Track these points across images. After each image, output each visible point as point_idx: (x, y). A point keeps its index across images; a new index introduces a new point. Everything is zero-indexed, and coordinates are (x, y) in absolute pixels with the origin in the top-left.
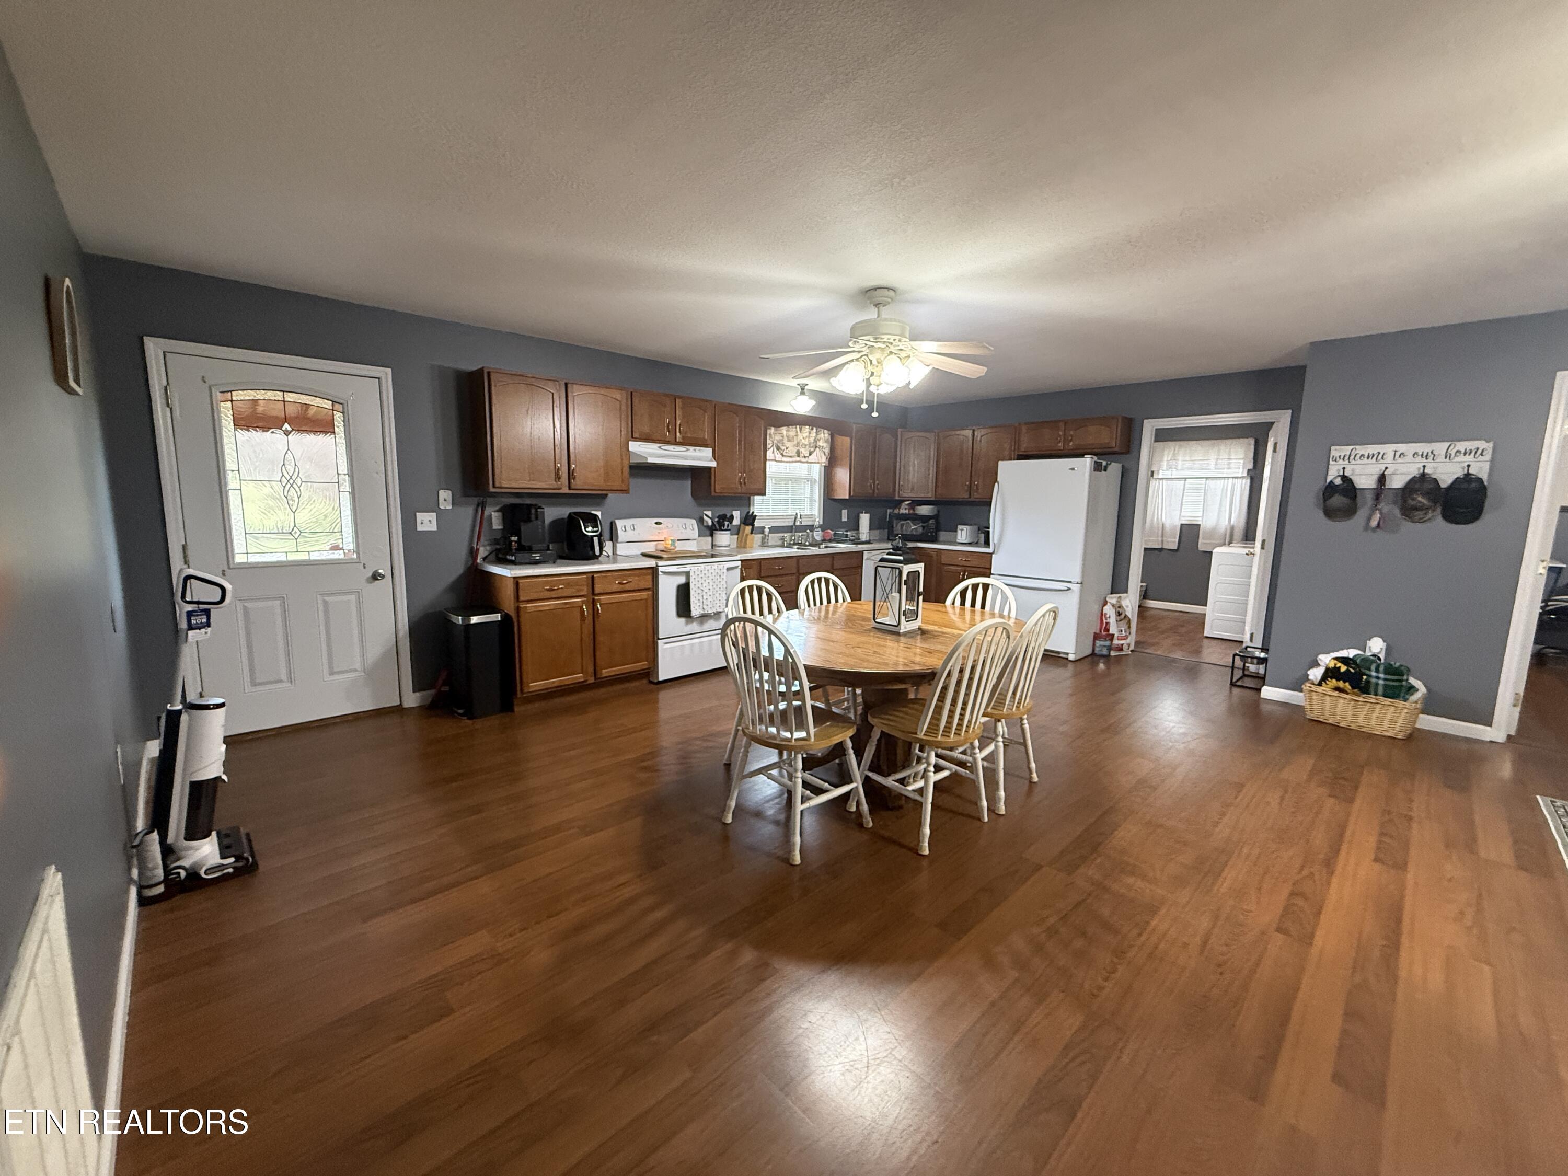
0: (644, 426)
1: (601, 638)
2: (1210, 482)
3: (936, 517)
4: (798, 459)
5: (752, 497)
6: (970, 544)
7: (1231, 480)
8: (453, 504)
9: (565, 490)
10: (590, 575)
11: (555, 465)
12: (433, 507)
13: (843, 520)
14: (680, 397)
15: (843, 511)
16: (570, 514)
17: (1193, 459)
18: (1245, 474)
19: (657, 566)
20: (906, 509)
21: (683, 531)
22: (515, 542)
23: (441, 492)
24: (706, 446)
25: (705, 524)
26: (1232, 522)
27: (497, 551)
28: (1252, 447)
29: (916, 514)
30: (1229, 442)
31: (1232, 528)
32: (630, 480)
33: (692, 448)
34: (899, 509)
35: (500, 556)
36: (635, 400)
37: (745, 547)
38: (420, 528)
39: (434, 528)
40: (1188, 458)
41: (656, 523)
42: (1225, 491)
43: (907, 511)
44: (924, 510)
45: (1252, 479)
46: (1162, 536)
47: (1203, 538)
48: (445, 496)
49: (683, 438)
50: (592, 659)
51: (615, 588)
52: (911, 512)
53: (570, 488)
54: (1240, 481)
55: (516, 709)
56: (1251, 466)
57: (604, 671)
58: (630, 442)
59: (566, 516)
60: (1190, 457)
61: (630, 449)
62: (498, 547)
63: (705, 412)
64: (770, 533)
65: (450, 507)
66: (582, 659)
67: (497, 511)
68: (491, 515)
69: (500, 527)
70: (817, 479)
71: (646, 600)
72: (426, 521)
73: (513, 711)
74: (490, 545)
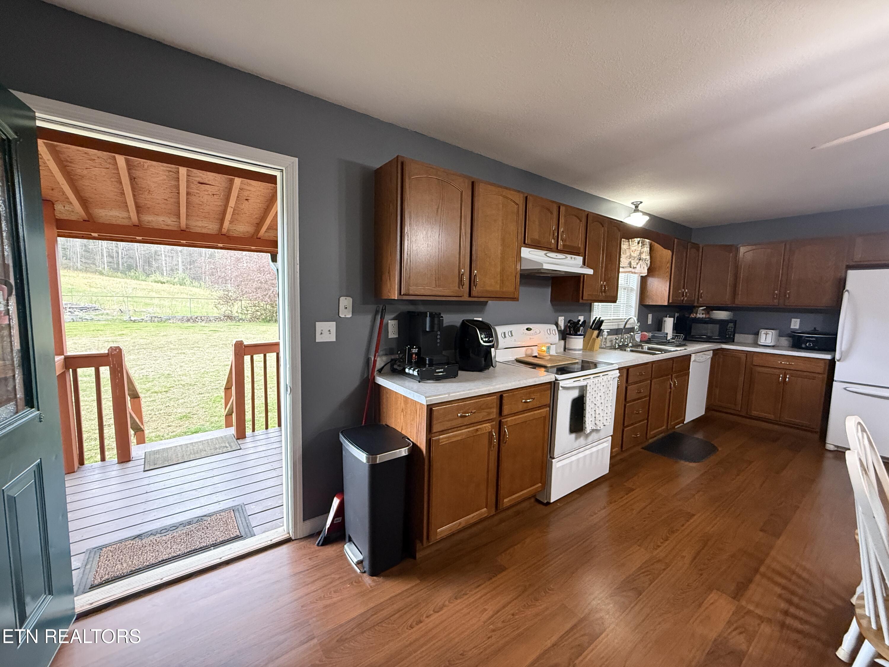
0: (534, 233)
1: (506, 464)
3: (734, 322)
4: (630, 269)
5: (593, 303)
6: (773, 347)
8: (353, 312)
9: (466, 298)
10: (499, 395)
11: (459, 272)
12: (334, 316)
13: (649, 323)
14: (564, 205)
15: (649, 315)
16: (463, 321)
19: (556, 380)
20: (703, 314)
21: (548, 336)
22: (416, 354)
23: (342, 299)
24: (578, 254)
25: (559, 329)
27: (393, 362)
29: (711, 319)
32: (520, 288)
33: (569, 256)
34: (696, 314)
35: (395, 367)
36: (530, 206)
37: (591, 350)
38: (319, 339)
39: (334, 339)
41: (527, 329)
43: (704, 316)
44: (722, 315)
48: (346, 303)
49: (564, 246)
50: (495, 488)
51: (520, 407)
52: (707, 316)
53: (470, 295)
55: (419, 555)
57: (505, 500)
58: (522, 248)
59: (458, 324)
61: (522, 255)
62: (393, 357)
63: (581, 221)
64: (608, 335)
65: (349, 316)
66: (487, 492)
67: (393, 319)
68: (388, 323)
69: (396, 336)
70: (635, 288)
71: (545, 417)
72: (326, 333)
73: (414, 558)
74: (386, 355)
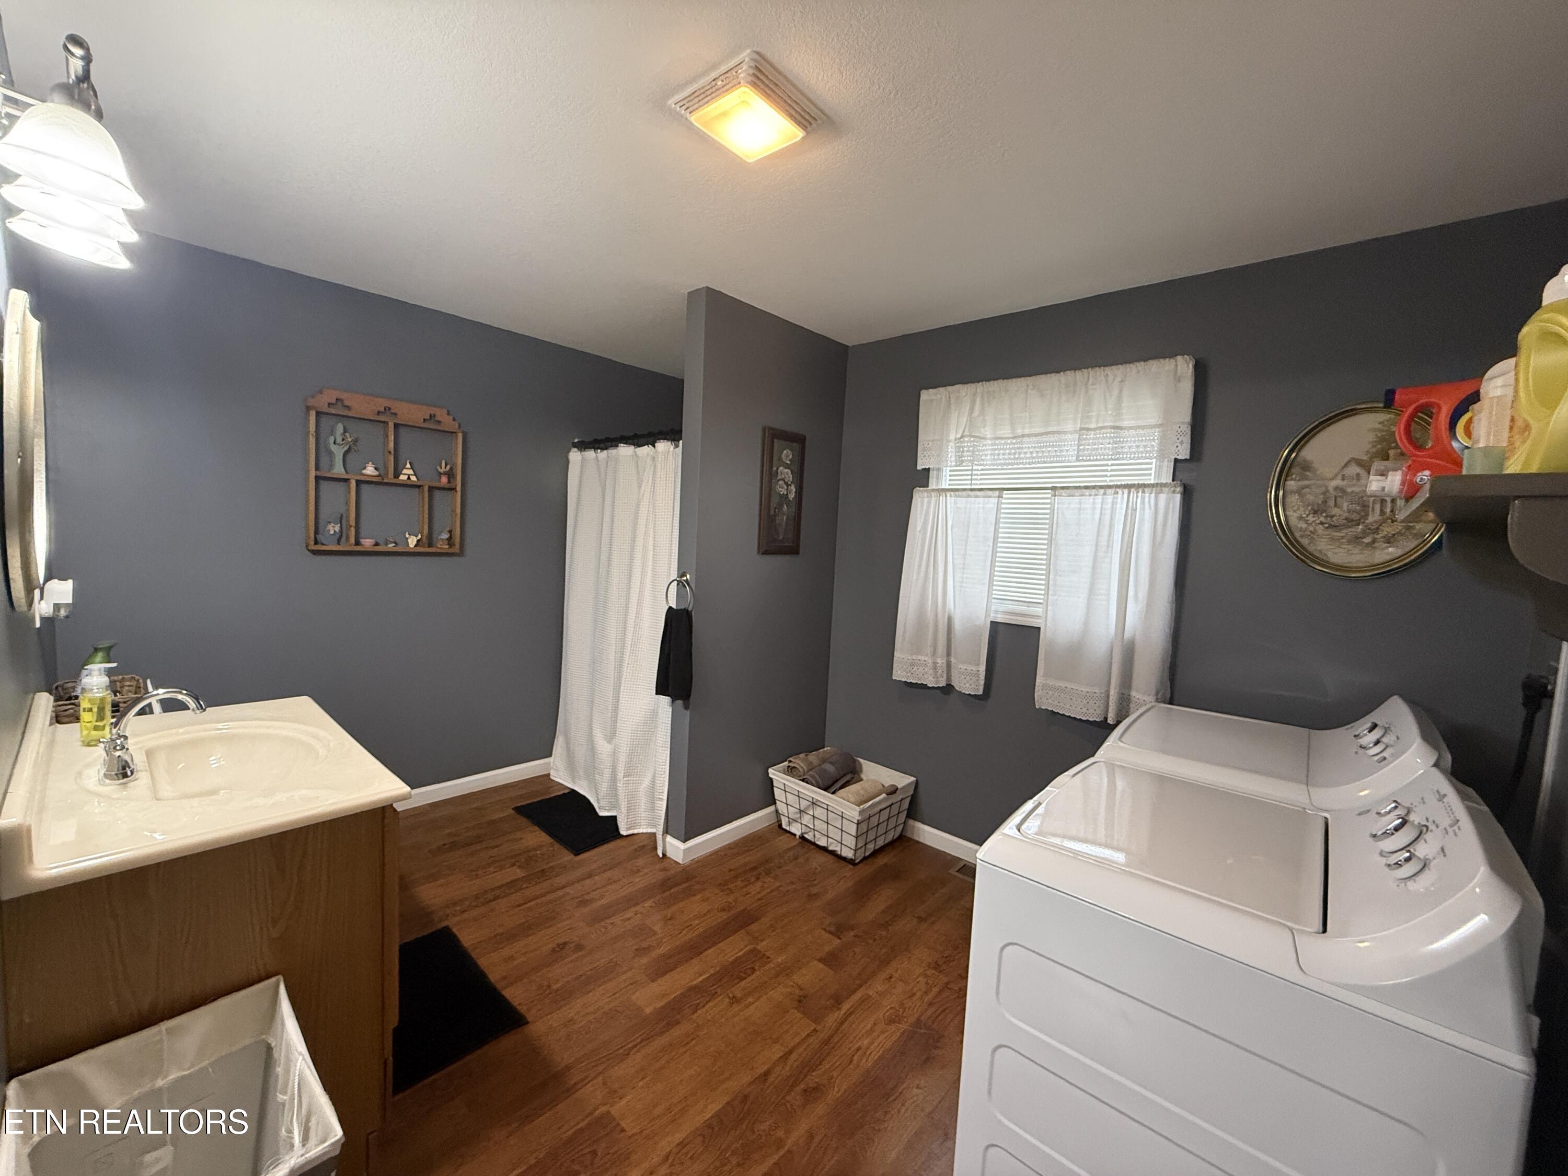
2: (1067, 505)
7: (1123, 495)
17: (1019, 432)
18: (1167, 478)
26: (1127, 634)
28: (1187, 387)
30: (1116, 373)
31: (1129, 653)
40: (1006, 431)
42: (1105, 532)
45: (1188, 494)
46: (949, 654)
47: (1045, 675)
54: (1149, 497)
56: (1184, 453)
60: (1013, 426)
